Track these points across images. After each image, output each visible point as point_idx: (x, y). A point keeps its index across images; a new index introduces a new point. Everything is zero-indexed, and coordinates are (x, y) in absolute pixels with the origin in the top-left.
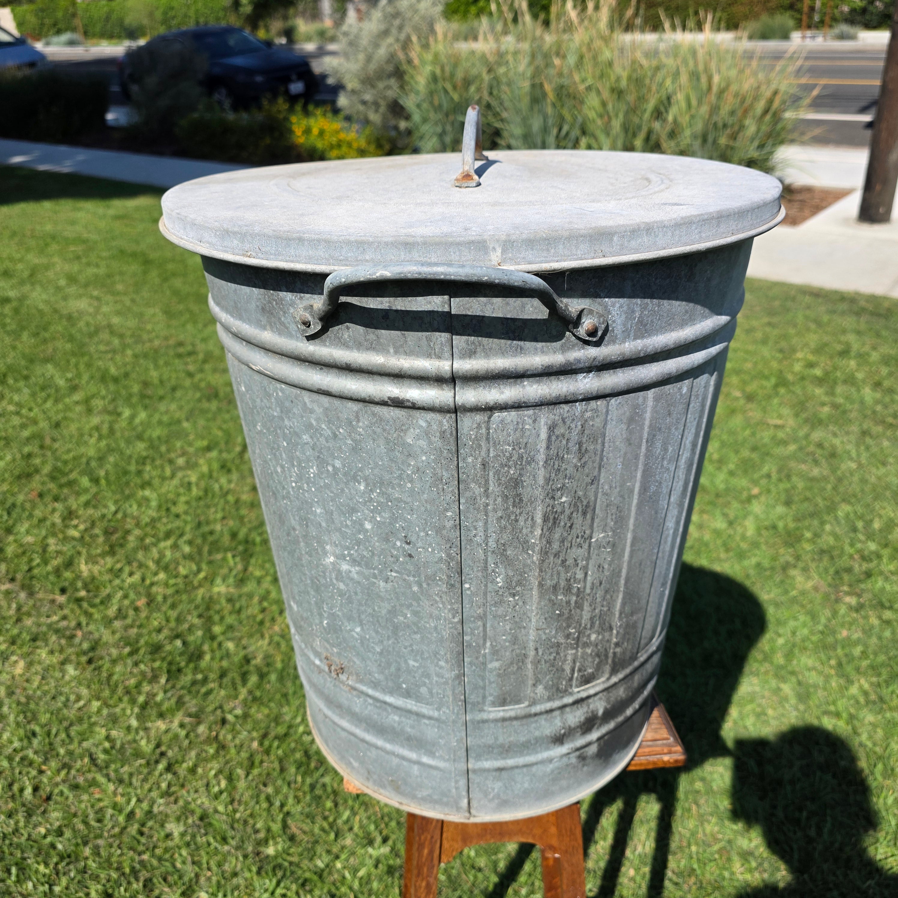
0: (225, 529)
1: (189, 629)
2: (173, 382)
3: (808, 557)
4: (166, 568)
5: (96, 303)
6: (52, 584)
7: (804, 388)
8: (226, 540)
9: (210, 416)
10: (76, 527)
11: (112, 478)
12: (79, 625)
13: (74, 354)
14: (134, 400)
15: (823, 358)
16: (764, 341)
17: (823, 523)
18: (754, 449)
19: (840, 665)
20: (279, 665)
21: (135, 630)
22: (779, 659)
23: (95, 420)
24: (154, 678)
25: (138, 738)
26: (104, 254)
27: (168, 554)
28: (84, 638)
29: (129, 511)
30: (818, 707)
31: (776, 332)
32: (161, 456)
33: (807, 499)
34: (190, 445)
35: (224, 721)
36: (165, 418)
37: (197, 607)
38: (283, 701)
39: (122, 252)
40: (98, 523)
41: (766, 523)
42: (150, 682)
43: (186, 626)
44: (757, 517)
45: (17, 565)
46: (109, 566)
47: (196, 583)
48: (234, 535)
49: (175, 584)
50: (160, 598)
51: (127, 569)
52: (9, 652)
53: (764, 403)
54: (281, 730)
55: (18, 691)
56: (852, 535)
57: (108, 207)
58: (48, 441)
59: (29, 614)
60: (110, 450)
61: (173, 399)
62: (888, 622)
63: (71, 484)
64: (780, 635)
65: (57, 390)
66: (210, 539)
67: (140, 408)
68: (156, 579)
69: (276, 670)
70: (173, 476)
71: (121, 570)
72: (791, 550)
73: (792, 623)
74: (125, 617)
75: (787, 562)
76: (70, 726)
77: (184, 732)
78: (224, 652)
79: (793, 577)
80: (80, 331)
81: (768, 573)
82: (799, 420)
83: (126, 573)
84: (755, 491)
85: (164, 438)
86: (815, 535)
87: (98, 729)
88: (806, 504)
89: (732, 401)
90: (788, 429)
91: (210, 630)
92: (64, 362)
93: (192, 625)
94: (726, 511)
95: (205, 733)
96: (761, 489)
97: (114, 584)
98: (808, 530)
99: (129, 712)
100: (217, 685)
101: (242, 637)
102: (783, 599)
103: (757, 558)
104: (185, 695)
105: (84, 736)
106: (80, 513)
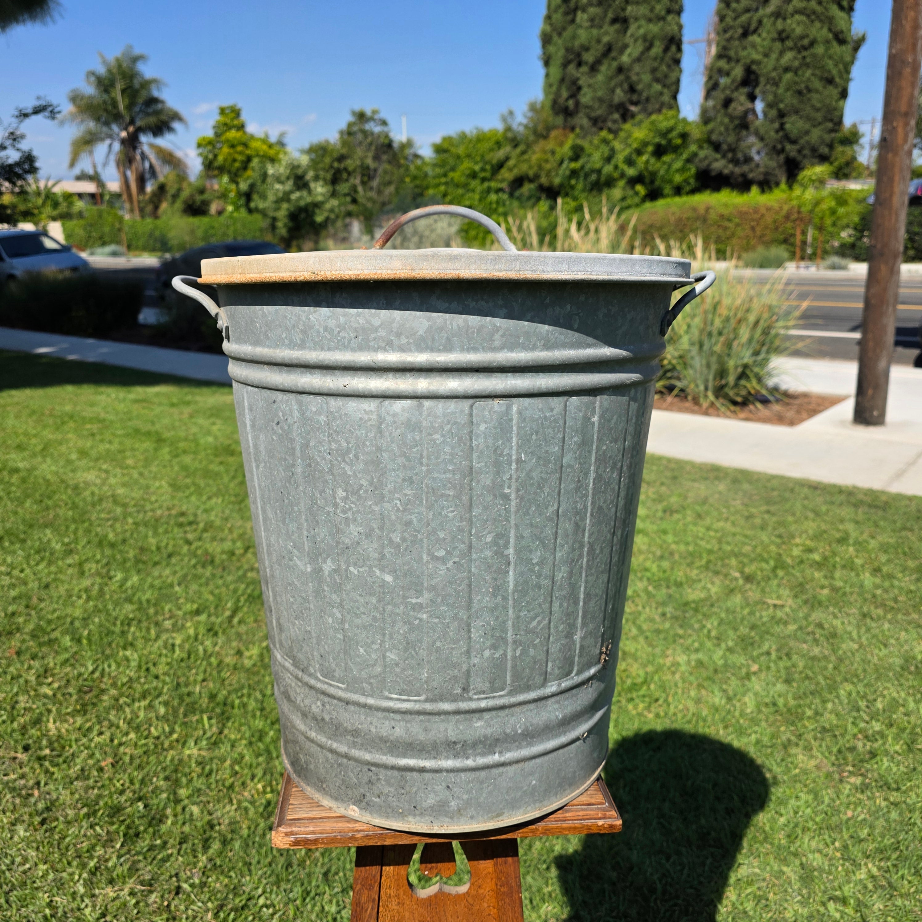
0: (204, 691)
1: (153, 792)
2: (170, 548)
3: (809, 737)
4: (137, 729)
5: (103, 475)
6: (16, 741)
7: (803, 571)
8: (204, 702)
9: (203, 580)
10: (50, 684)
11: (96, 638)
12: (38, 784)
13: (74, 521)
14: (128, 564)
15: (822, 544)
16: (763, 528)
17: (824, 702)
18: (753, 627)
19: (846, 847)
20: (245, 832)
21: (96, 791)
22: (781, 838)
23: (86, 583)
24: (110, 841)
25: (83, 906)
26: (119, 432)
27: (142, 714)
28: (39, 798)
29: (107, 670)
30: (825, 892)
31: (774, 519)
32: (148, 618)
33: (807, 677)
34: (180, 609)
35: (178, 890)
36: (157, 583)
37: (164, 769)
38: (245, 869)
39: (137, 431)
40: (73, 682)
41: (767, 700)
42: (104, 846)
43: (151, 788)
44: (756, 694)
46: (78, 725)
47: (166, 745)
48: (212, 697)
49: (145, 745)
50: (127, 759)
51: (97, 727)
53: (763, 584)
54: (239, 902)
56: (854, 714)
57: (129, 392)
58: (35, 600)
60: (97, 610)
61: (168, 565)
62: (896, 804)
63: (51, 642)
64: (781, 815)
65: (52, 553)
66: (188, 700)
67: (133, 572)
68: (124, 739)
69: (241, 837)
70: (158, 637)
71: (90, 729)
72: (792, 728)
73: (794, 803)
74: (88, 778)
75: (789, 740)
76: (11, 890)
77: (134, 901)
78: (187, 816)
79: (796, 755)
80: (84, 500)
81: (769, 750)
82: (799, 601)
83: (95, 732)
84: (755, 668)
85: (153, 601)
86: (817, 713)
87: (41, 895)
88: (807, 682)
89: (731, 581)
90: (787, 609)
91: (175, 793)
92: (63, 528)
93: (156, 788)
94: (724, 687)
95: (155, 902)
96: (761, 666)
97: (80, 743)
98: (810, 708)
99: (76, 877)
100: (175, 851)
101: (209, 802)
102: (785, 778)
103: (758, 736)
104: (139, 861)
105: (23, 902)
106: (56, 671)
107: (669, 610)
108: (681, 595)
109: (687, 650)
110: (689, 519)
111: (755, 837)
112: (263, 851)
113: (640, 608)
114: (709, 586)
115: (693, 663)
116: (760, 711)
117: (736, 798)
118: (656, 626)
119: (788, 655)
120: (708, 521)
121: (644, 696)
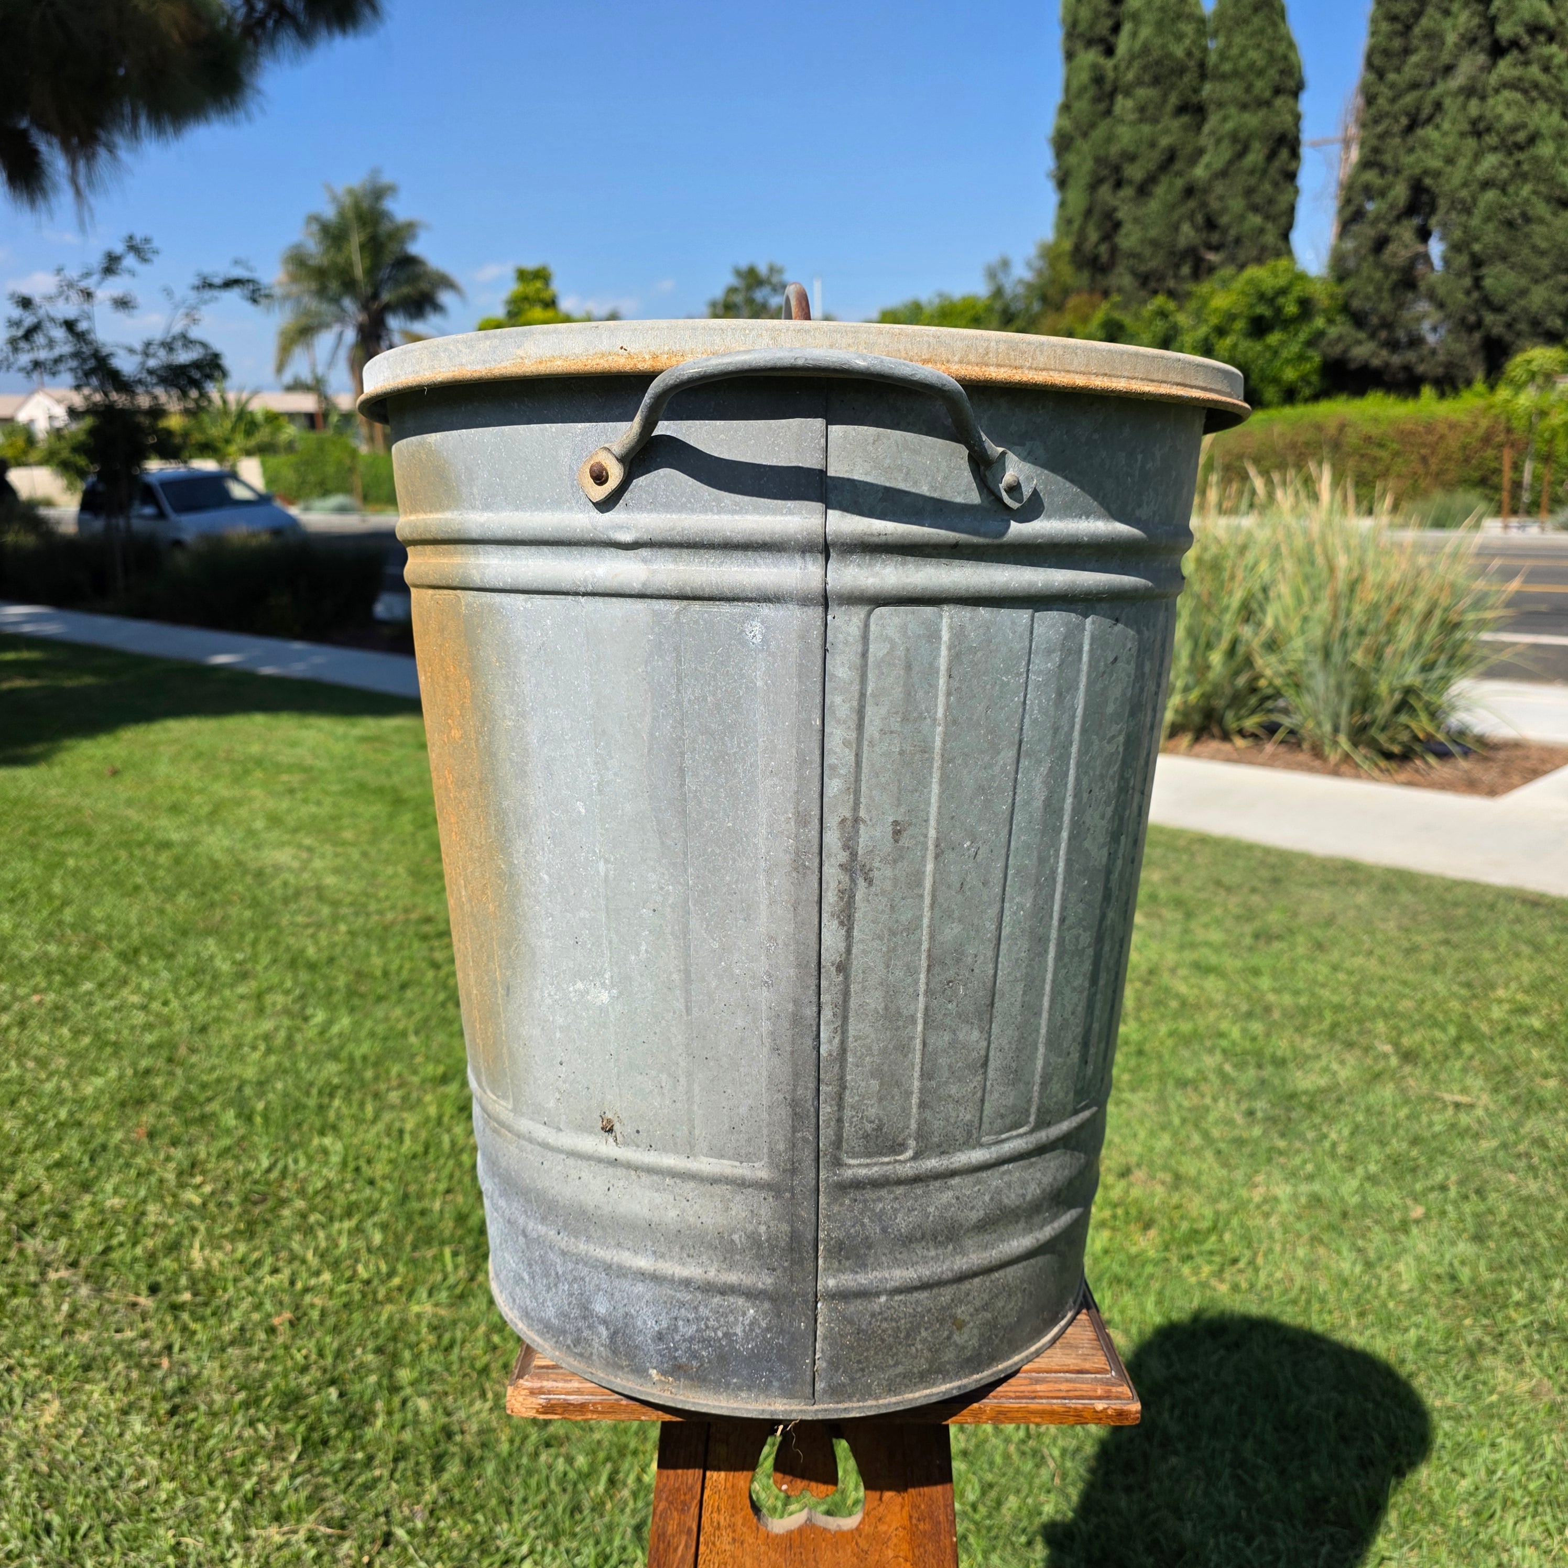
0: (447, 1208)
1: (355, 1371)
2: (405, 975)
3: (1519, 1338)
4: (335, 1266)
5: (304, 855)
6: (138, 1277)
7: (1510, 1047)
8: (448, 1226)
10: (198, 1187)
11: (276, 1115)
12: (169, 1348)
13: (253, 925)
14: (336, 998)
15: (1546, 1000)
16: (1436, 970)
17: (1547, 1277)
18: (1415, 1141)
20: (504, 1448)
21: (262, 1366)
22: (1462, 1515)
23: (267, 1025)
24: (279, 1450)
25: (229, 1555)
26: (334, 788)
27: (343, 1242)
28: (170, 1372)
29: (292, 1167)
31: (1458, 955)
32: (363, 1084)
33: (1516, 1233)
34: (415, 1072)
35: (387, 1539)
37: (375, 1334)
38: (502, 1511)
39: (362, 786)
40: (236, 1186)
41: (1439, 1270)
42: (269, 1457)
43: (351, 1365)
44: (1419, 1259)
45: (86, 1242)
46: (239, 1255)
47: (381, 1294)
48: (462, 1219)
49: (347, 1293)
50: (315, 1315)
51: (270, 1260)
52: (39, 1384)
53: (1434, 1066)
54: (488, 1565)
55: (37, 1453)
57: (354, 726)
58: (183, 1051)
59: (88, 1325)
60: (281, 1070)
61: (400, 1001)
63: (203, 1119)
64: (1463, 1476)
65: (215, 977)
66: (420, 1222)
67: (343, 1011)
68: (313, 1282)
69: (498, 1455)
70: (376, 1118)
72: (1485, 1321)
73: (1487, 1455)
74: (249, 1344)
75: (1480, 1343)
76: (114, 1522)
77: (313, 1552)
78: (410, 1416)
79: (1492, 1370)
80: (271, 893)
81: (1442, 1359)
82: (1502, 1097)
83: (266, 1268)
84: (1418, 1211)
85: (372, 1058)
86: (1532, 1297)
87: (161, 1531)
88: (1515, 1241)
89: (1376, 1059)
90: (1480, 1112)
91: (391, 1376)
92: (235, 937)
93: (361, 1365)
94: (1360, 1243)
95: (348, 1556)
96: (1428, 1210)
97: (240, 1285)
98: (1520, 1287)
99: (222, 1506)
100: (386, 1473)
101: (446, 1394)
102: (1472, 1409)
103: (1421, 1332)
104: (326, 1486)
105: (133, 1542)
106: (210, 1166)
107: (1261, 1105)
108: (1283, 1080)
109: (1292, 1175)
110: (1300, 951)
111: (1411, 1512)
112: (533, 1482)
113: (1208, 1101)
114: (1335, 1066)
115: (1303, 1200)
116: (1425, 1289)
117: (1378, 1439)
118: (1236, 1133)
119: (1480, 1192)
120: (1335, 956)
121: (1211, 1253)
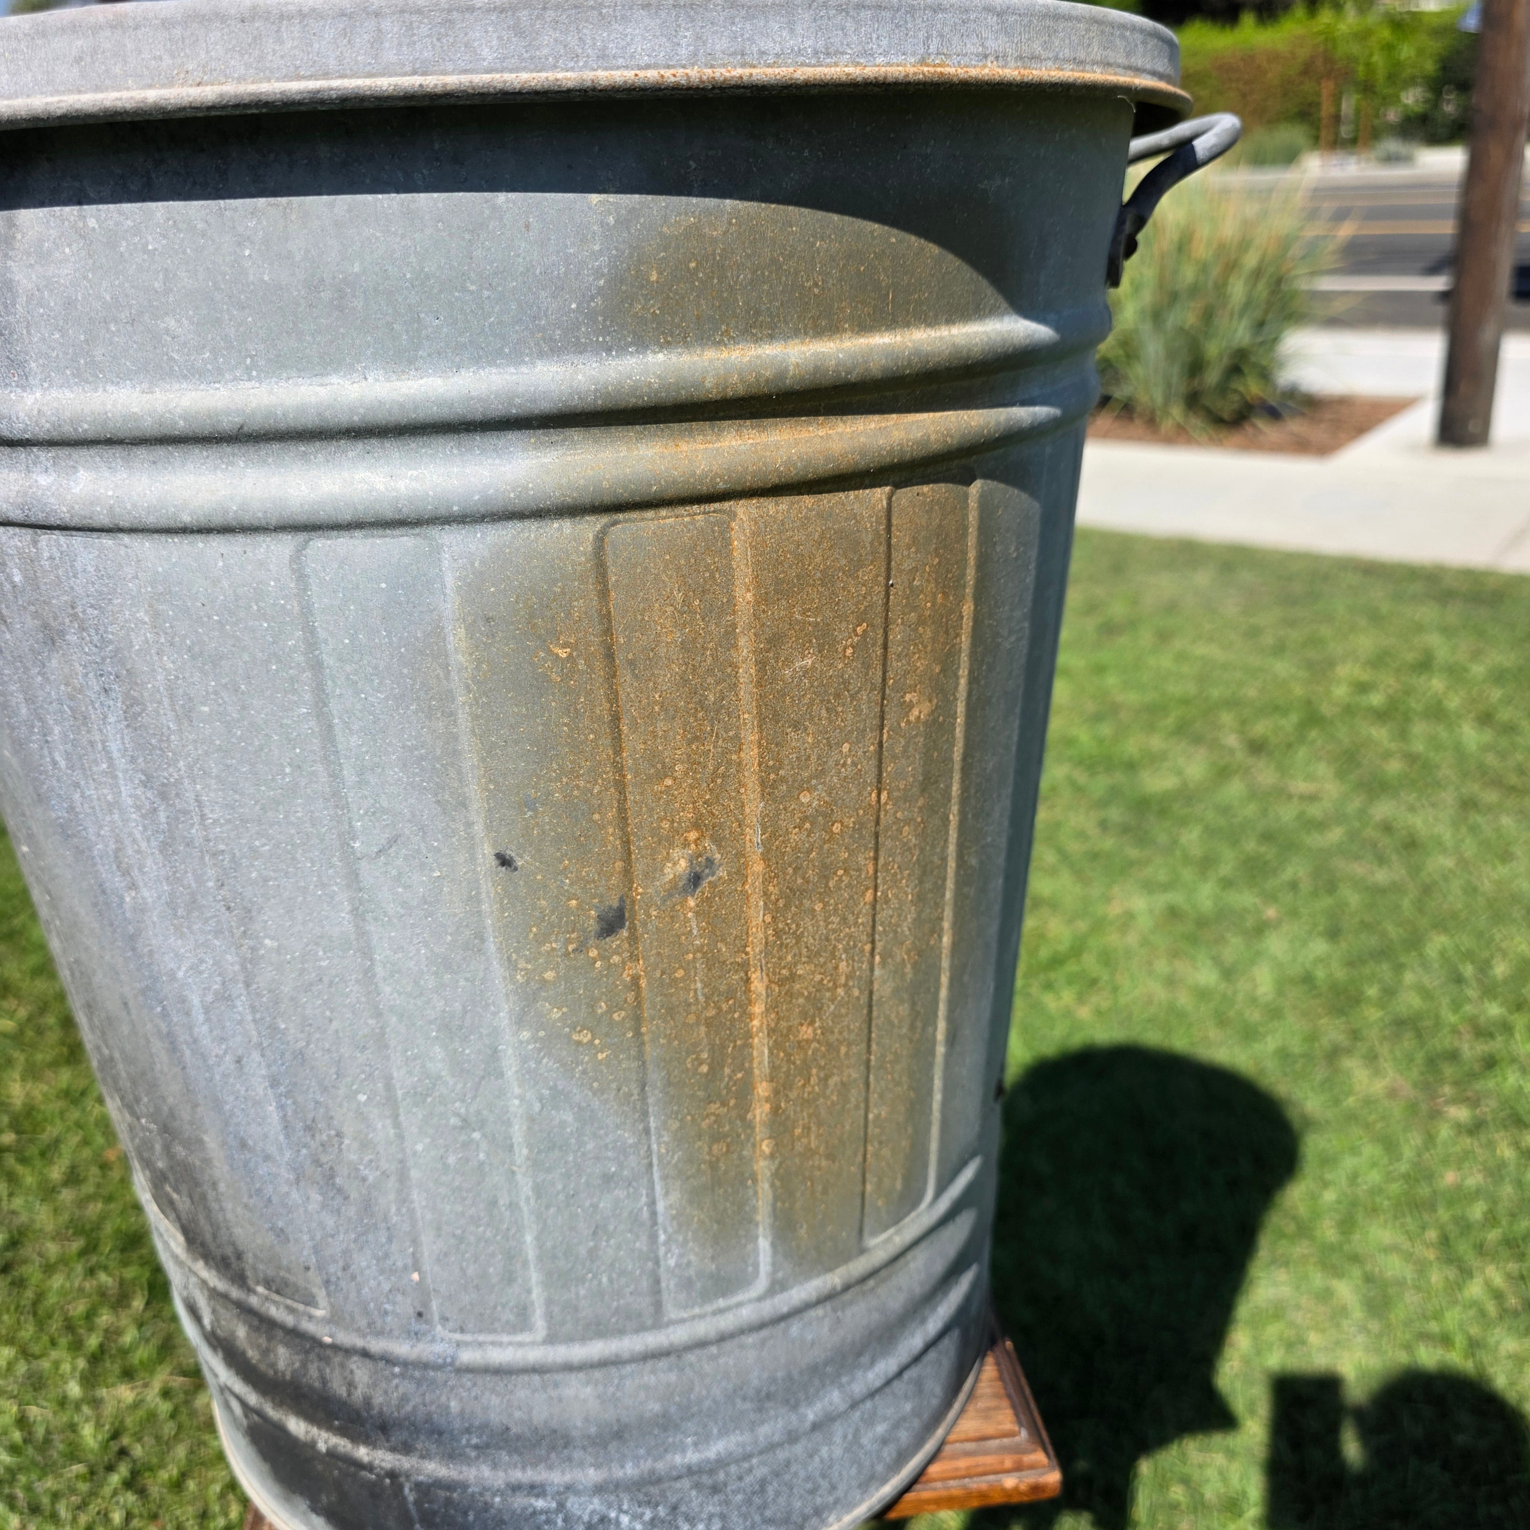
3: (1373, 1034)
7: (1351, 728)
10: (13, 1012)
15: (1382, 676)
16: (1278, 651)
17: (1399, 968)
18: (1265, 837)
19: (1445, 1241)
21: (98, 1206)
22: (1328, 1231)
25: (78, 1420)
30: (1408, 1323)
31: (1297, 634)
33: (1366, 926)
40: (52, 1007)
41: (1293, 972)
42: (114, 1307)
44: (1275, 962)
46: (63, 1084)
53: (1280, 756)
56: (1454, 990)
63: (13, 935)
64: (1327, 1185)
71: (84, 1092)
72: (1340, 1021)
73: (1349, 1162)
74: (83, 1182)
75: (1336, 1045)
77: (169, 1407)
79: (1349, 1071)
82: (1346, 784)
83: (95, 1097)
84: (1271, 912)
86: (1385, 991)
89: (1222, 753)
90: (1325, 802)
94: (1216, 951)
96: (1281, 909)
97: (68, 1118)
99: (66, 1369)
102: (1329, 1116)
107: (1113, 814)
108: (1133, 785)
110: (1144, 643)
114: (1183, 764)
115: (1159, 912)
116: (1281, 993)
118: (1090, 845)
119: (1329, 886)
120: (1178, 644)
121: (1071, 977)
